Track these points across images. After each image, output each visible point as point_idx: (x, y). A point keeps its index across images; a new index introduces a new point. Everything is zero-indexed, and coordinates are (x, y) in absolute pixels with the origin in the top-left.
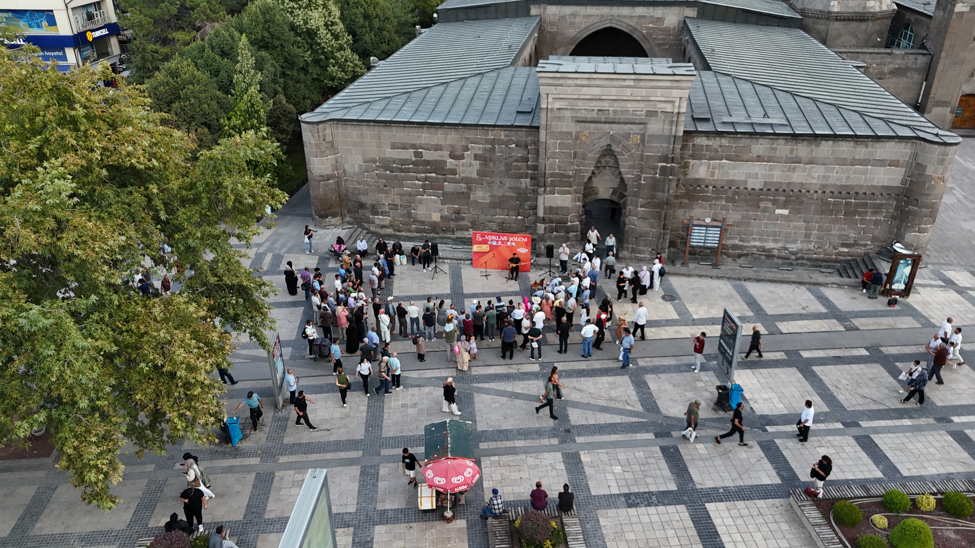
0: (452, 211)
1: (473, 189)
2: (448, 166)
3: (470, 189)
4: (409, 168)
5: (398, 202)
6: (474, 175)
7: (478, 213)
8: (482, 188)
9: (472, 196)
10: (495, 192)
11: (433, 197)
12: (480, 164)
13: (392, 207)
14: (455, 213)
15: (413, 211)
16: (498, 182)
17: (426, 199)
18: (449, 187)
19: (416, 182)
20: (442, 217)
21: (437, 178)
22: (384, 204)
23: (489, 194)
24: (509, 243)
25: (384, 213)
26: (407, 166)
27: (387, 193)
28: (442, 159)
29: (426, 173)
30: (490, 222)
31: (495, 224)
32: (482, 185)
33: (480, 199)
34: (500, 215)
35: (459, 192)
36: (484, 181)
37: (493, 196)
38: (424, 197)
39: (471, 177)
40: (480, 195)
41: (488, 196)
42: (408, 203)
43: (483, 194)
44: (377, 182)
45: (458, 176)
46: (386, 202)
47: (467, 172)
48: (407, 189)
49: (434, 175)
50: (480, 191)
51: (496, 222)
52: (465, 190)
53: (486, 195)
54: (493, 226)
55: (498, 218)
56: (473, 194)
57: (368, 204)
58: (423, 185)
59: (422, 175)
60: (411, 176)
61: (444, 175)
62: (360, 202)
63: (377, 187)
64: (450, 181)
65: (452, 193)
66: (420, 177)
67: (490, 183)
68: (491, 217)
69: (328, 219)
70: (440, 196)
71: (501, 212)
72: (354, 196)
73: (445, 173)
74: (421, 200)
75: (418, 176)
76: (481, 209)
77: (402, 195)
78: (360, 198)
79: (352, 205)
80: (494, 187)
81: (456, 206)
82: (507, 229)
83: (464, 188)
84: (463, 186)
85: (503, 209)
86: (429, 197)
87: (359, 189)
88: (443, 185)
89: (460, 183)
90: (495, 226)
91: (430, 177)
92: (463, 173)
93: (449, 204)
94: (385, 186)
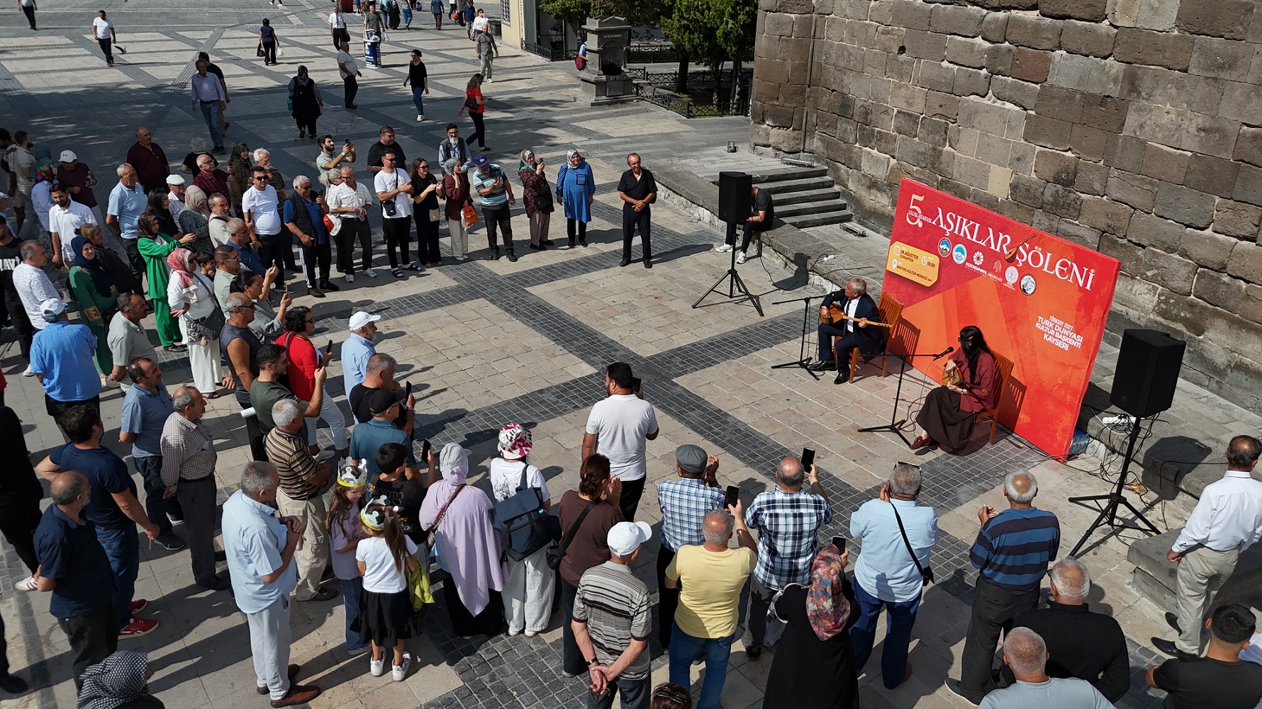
0: (1049, 173)
1: (1145, 84)
3: (1132, 83)
5: (918, 108)
6: (1164, 22)
7: (1136, 199)
8: (1180, 86)
9: (1132, 120)
10: (1228, 112)
11: (1009, 106)
13: (905, 125)
14: (1057, 181)
15: (947, 148)
17: (988, 110)
18: (1066, 68)
19: (979, 41)
20: (1014, 187)
21: (1037, 28)
22: (886, 112)
23: (1200, 120)
24: (1012, 274)
25: (881, 140)
27: (901, 75)
29: (1009, 8)
30: (1170, 250)
31: (1187, 265)
32: (1186, 71)
33: (1160, 136)
34: (1219, 228)
35: (1093, 95)
36: (1195, 55)
37: (1217, 130)
38: (985, 101)
39: (1150, 33)
40: (1165, 120)
41: (1193, 130)
42: (941, 116)
43: (1179, 114)
44: (888, 33)
45: (1106, 22)
46: (895, 104)
47: (1145, 8)
48: (951, 66)
49: (1033, 15)
50: (1171, 99)
51: (1193, 256)
52: (1113, 90)
53: (1186, 122)
54: (1179, 270)
55: (1207, 237)
56: (1139, 110)
57: (859, 104)
58: (994, 54)
59: (1001, 15)
60: (970, 17)
61: (1063, 17)
62: (844, 96)
63: (885, 50)
64: (1073, 47)
65: (1070, 95)
66: (989, 23)
67: (1221, 67)
68: (1179, 228)
69: (765, 126)
70: (1030, 102)
71: (1230, 215)
72: (837, 73)
73: (1069, 12)
74: (975, 111)
75: (988, 18)
76: (1151, 183)
77: (933, 86)
78: (846, 81)
79: (826, 99)
80: (1233, 90)
81: (1069, 154)
82: (1231, 303)
83: (1115, 81)
84: (1114, 71)
85: (1240, 206)
86: (999, 104)
87: (850, 54)
88: (1049, 60)
89: (1105, 58)
90: (1184, 272)
91: (1021, 24)
92: (1126, 10)
93: (1047, 141)
94: (902, 50)
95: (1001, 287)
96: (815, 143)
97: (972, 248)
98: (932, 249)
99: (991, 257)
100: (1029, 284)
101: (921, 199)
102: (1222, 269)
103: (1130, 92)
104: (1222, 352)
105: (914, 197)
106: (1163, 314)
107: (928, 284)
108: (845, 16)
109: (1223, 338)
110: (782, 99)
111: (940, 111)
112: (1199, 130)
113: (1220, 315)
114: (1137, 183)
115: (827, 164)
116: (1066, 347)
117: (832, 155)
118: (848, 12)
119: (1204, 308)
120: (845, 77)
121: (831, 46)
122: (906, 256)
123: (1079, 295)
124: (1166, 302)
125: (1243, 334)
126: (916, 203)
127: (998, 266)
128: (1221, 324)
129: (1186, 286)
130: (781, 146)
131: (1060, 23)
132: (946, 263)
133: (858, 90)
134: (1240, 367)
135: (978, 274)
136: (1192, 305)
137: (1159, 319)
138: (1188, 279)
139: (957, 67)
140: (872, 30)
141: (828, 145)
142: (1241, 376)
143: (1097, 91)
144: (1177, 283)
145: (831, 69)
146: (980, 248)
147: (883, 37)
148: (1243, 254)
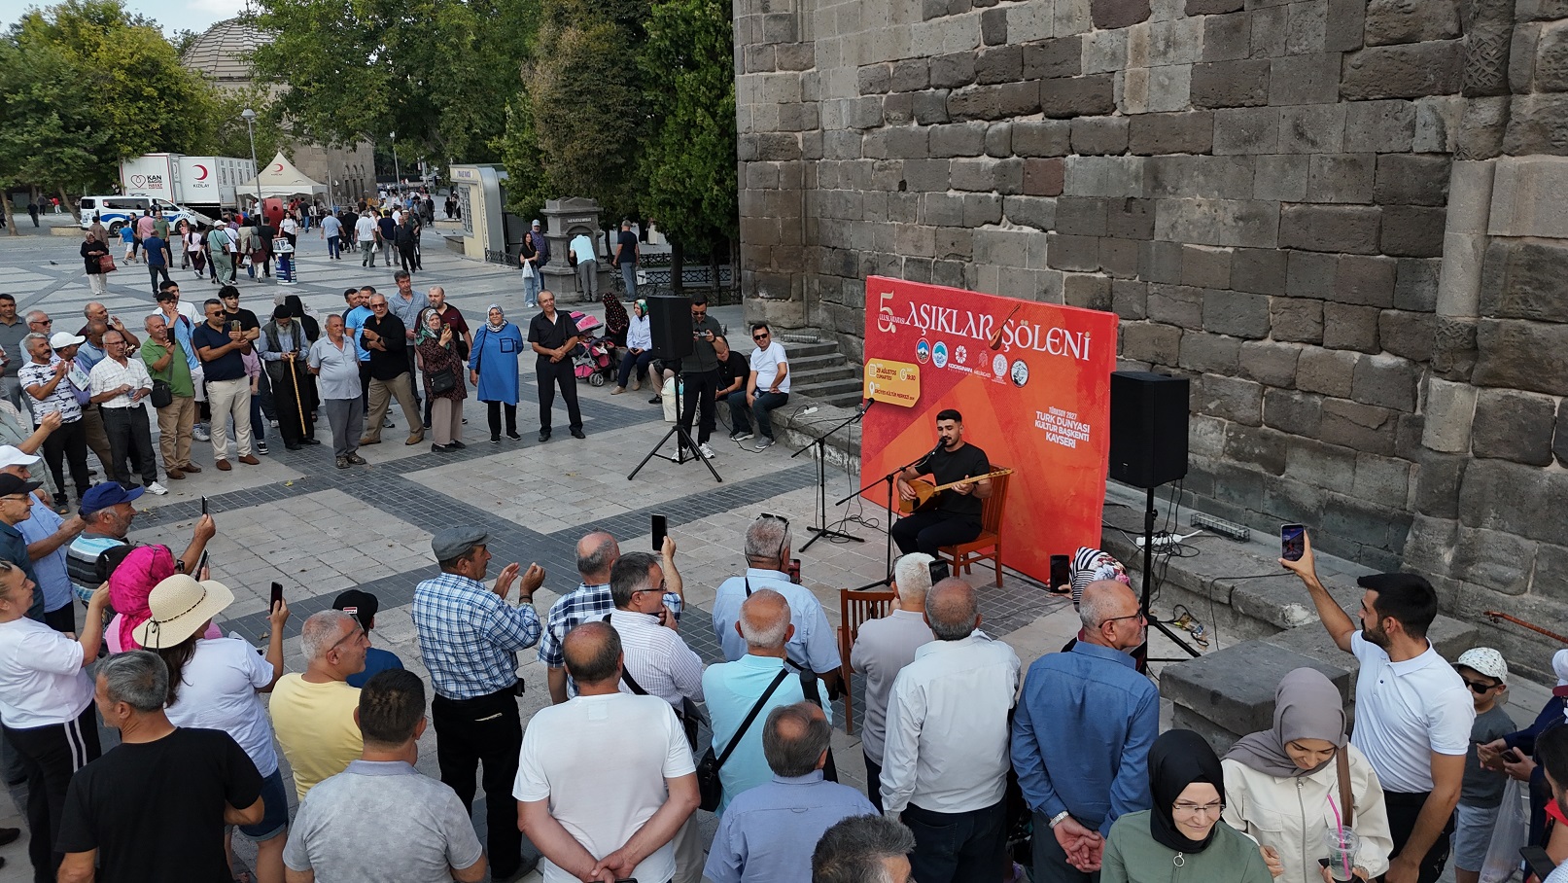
0: (1081, 302)
1: (1169, 178)
2: (1088, 65)
3: (1155, 178)
4: (965, 98)
5: (927, 252)
6: (1178, 100)
7: (1182, 316)
8: (1206, 172)
9: (1161, 222)
10: (1264, 193)
11: (1027, 229)
12: (1211, 33)
13: (917, 274)
16: (1285, 126)
17: (1005, 238)
18: (1082, 173)
19: (984, 159)
21: (1043, 132)
22: (894, 261)
23: (1235, 208)
24: (1000, 363)
26: (961, 91)
27: (904, 216)
28: (1067, 33)
29: (1012, 115)
30: (1229, 372)
31: (1250, 387)
32: (1209, 153)
33: (1195, 234)
34: (1279, 335)
35: (1115, 200)
36: (1217, 133)
37: (1255, 216)
38: (1000, 229)
39: (1165, 116)
40: (1197, 214)
41: (1229, 221)
42: (956, 256)
43: (1212, 205)
44: (886, 168)
45: (1117, 113)
46: (902, 252)
47: (1154, 88)
48: (957, 194)
49: (1037, 119)
50: (1200, 189)
51: (1256, 374)
52: (1136, 190)
53: (1221, 212)
54: (1242, 394)
55: (1268, 349)
56: (1168, 208)
57: (863, 258)
58: (1001, 172)
59: (1003, 125)
60: (971, 134)
61: (1069, 117)
62: (846, 253)
63: (884, 188)
64: (1086, 148)
65: (1090, 204)
66: (992, 136)
67: (1247, 141)
68: (1233, 343)
69: (759, 300)
70: (1048, 222)
71: (1287, 316)
72: (835, 226)
73: (1074, 108)
74: (990, 243)
75: (990, 132)
76: (1194, 293)
77: (941, 221)
78: (846, 234)
79: (828, 259)
80: (1265, 164)
81: (1100, 275)
82: (1308, 426)
83: (1137, 179)
84: (1133, 167)
85: (1297, 303)
86: (1015, 229)
87: (847, 201)
88: (1063, 168)
89: (1122, 154)
90: (1249, 396)
91: (1027, 131)
92: (1136, 94)
93: (1073, 265)
94: (903, 186)
95: (990, 384)
96: (820, 315)
97: (952, 343)
98: (909, 357)
99: (974, 347)
100: (1020, 370)
101: (890, 296)
102: (1291, 385)
103: (1154, 189)
104: (1309, 491)
105: (884, 296)
106: (1236, 454)
107: (910, 404)
108: (838, 157)
109: (1307, 472)
110: (775, 264)
111: (952, 250)
112: (1237, 219)
113: (1297, 444)
114: (1179, 296)
115: (837, 337)
116: (1073, 444)
117: (840, 325)
118: (839, 152)
119: (1279, 438)
120: (844, 230)
121: (825, 195)
122: (884, 374)
123: (1077, 370)
124: (1236, 439)
125: (1329, 462)
126: (886, 303)
127: (983, 357)
128: (1301, 454)
129: (1254, 414)
130: (781, 322)
131: (1066, 122)
132: (927, 370)
133: (859, 241)
134: (1333, 506)
135: (963, 375)
136: (1265, 438)
137: (1232, 462)
138: (1255, 405)
139: (964, 194)
140: (868, 169)
141: (834, 315)
142: (1336, 518)
143: (1118, 193)
144: (1244, 412)
145: (828, 222)
146: (960, 341)
147: (880, 174)
148: (1313, 361)
